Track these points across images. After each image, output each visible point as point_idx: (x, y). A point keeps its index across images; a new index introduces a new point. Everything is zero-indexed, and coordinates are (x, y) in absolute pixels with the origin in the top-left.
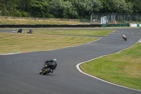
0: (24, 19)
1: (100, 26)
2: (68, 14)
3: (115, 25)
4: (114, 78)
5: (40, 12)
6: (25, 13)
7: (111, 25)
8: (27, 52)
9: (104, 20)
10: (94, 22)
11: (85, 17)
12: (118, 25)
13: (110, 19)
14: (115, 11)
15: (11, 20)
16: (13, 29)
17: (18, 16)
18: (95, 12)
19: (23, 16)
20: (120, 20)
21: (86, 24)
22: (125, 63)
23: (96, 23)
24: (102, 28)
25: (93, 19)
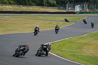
0: (10, 7)
1: (74, 13)
2: (48, 3)
3: (87, 13)
4: (71, 55)
6: (12, 2)
7: (83, 13)
9: (78, 8)
10: (70, 9)
11: (62, 6)
12: (89, 13)
13: (83, 7)
18: (70, 2)
19: (10, 4)
20: (91, 9)
22: (86, 44)
23: (71, 11)
24: (76, 15)
25: (69, 7)
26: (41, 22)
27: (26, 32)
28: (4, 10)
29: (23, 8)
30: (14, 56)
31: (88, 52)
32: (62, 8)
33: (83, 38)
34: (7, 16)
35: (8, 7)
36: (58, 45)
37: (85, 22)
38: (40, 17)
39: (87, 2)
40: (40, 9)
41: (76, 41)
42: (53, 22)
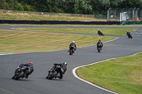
0: (26, 14)
1: (119, 23)
2: (80, 8)
3: (136, 23)
5: (46, 5)
6: (28, 7)
7: (132, 23)
8: (21, 52)
9: (123, 17)
10: (112, 18)
11: (100, 13)
13: (131, 15)
14: (137, 6)
15: (10, 14)
16: (12, 25)
17: (19, 9)
18: (113, 7)
19: (26, 10)
21: (102, 20)
22: (135, 68)
23: (113, 20)
24: (121, 26)
25: (110, 15)
26: (71, 36)
27: (49, 51)
28: (18, 19)
29: (45, 15)
30: (13, 78)
31: (139, 79)
32: (101, 15)
33: (132, 60)
34: (21, 28)
35: (22, 14)
36: (95, 69)
37: (130, 36)
38: (69, 29)
39: (137, 7)
40: (69, 17)
41: (121, 64)
42: (87, 36)
